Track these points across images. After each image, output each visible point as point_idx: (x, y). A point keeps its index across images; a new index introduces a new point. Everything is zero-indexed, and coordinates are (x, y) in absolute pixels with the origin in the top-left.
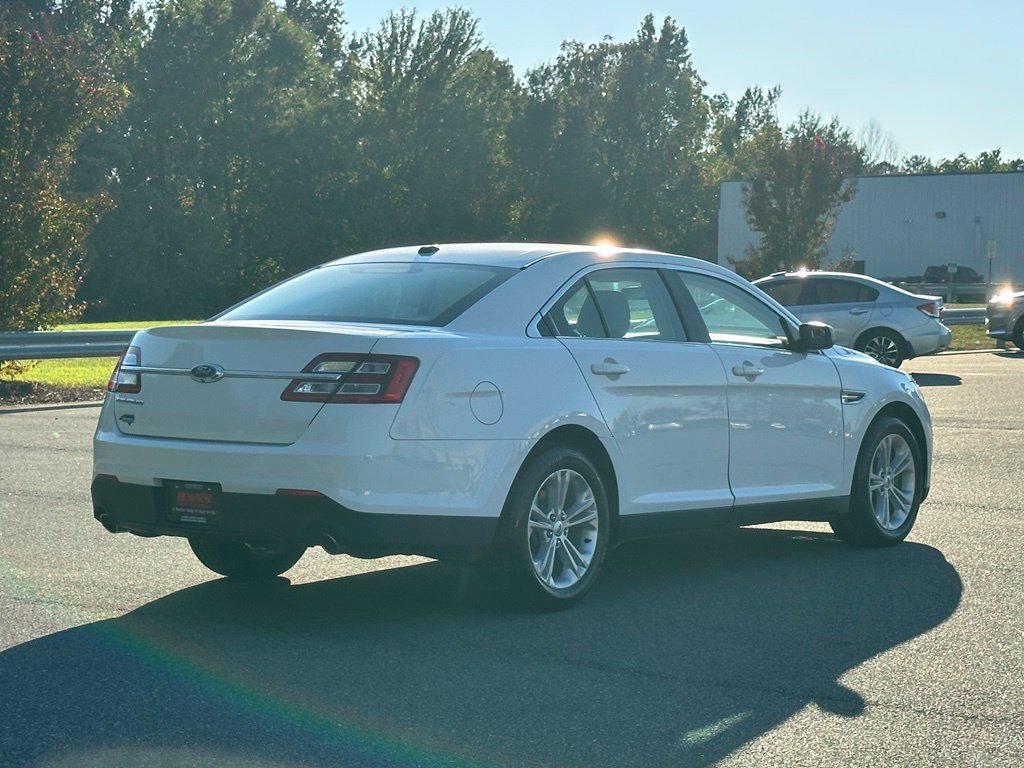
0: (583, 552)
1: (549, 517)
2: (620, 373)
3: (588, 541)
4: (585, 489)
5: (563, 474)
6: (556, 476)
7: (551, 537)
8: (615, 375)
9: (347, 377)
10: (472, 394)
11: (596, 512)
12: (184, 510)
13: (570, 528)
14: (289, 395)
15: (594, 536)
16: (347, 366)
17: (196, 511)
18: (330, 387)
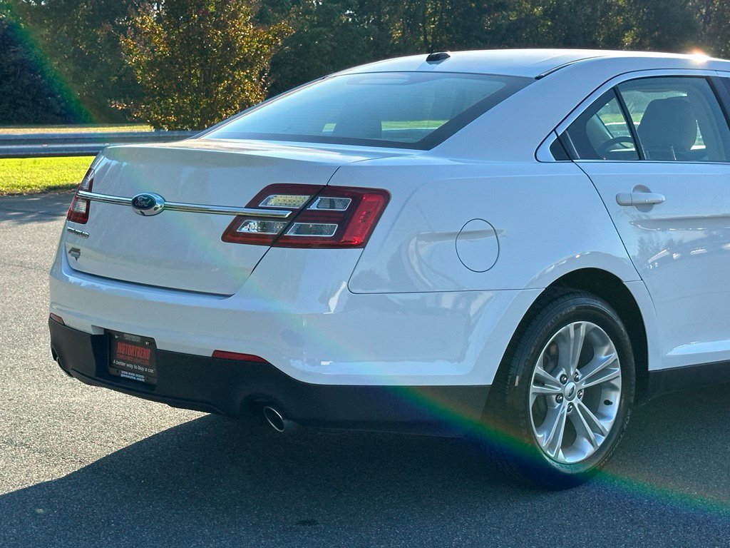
0: (601, 416)
1: (558, 378)
2: (654, 204)
3: (608, 403)
4: (606, 343)
5: (577, 327)
6: (568, 330)
7: (561, 401)
8: (648, 206)
9: (299, 214)
10: (459, 234)
11: (619, 369)
12: (124, 364)
13: (586, 389)
14: (231, 235)
15: (616, 398)
16: (299, 200)
17: (136, 367)
18: (279, 227)
